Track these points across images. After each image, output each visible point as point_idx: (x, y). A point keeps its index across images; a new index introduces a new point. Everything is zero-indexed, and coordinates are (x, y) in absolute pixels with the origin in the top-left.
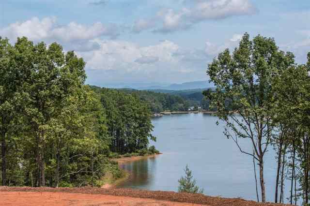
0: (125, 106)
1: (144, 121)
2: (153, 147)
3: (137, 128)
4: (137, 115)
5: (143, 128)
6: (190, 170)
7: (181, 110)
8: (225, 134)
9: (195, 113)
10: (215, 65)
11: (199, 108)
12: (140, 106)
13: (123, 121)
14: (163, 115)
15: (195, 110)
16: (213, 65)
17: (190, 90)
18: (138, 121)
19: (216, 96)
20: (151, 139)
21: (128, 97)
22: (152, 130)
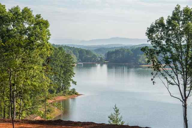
2: (74, 90)
6: (118, 109)
17: (96, 46)
20: (72, 83)
22: (73, 76)
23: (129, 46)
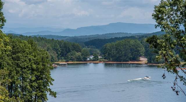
0: (20, 54)
1: (42, 73)
3: (34, 81)
4: (34, 66)
5: (41, 81)
7: (79, 59)
8: (174, 90)
9: (95, 63)
10: (164, 7)
11: (99, 57)
12: (38, 55)
13: (17, 73)
14: (58, 66)
15: (95, 60)
16: (161, 7)
18: (35, 73)
19: (164, 44)
20: (50, 94)
21: (23, 45)
22: (51, 84)
23: (138, 36)
